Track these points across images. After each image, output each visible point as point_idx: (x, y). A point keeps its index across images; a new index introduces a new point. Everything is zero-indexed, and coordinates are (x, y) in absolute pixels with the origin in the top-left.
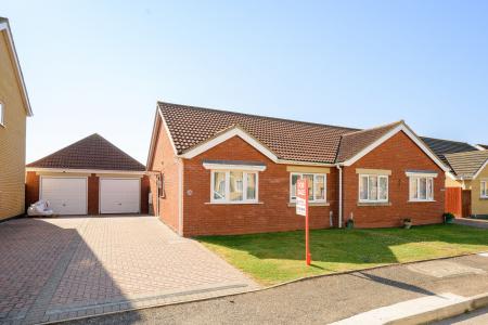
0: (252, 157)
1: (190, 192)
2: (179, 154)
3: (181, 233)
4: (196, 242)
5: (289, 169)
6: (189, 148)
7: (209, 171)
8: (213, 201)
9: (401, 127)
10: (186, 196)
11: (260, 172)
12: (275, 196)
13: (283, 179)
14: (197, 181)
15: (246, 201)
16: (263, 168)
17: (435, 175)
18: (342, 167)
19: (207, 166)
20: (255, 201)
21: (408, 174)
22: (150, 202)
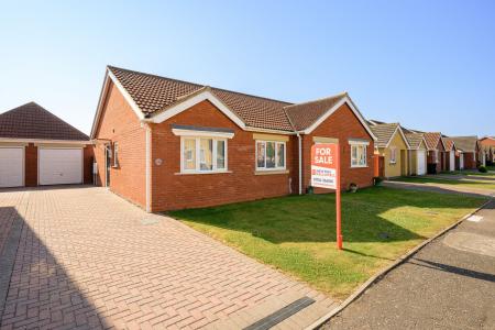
0: (222, 123)
1: (159, 162)
2: (147, 117)
3: (149, 208)
4: (172, 220)
5: (255, 136)
6: (156, 111)
7: (179, 137)
8: (184, 171)
9: (345, 100)
10: (154, 166)
11: (229, 140)
12: (243, 165)
13: (250, 147)
14: (166, 148)
15: (216, 170)
16: (231, 136)
17: (368, 144)
18: (302, 135)
19: (176, 132)
20: (225, 170)
21: (350, 142)
22: (95, 171)
